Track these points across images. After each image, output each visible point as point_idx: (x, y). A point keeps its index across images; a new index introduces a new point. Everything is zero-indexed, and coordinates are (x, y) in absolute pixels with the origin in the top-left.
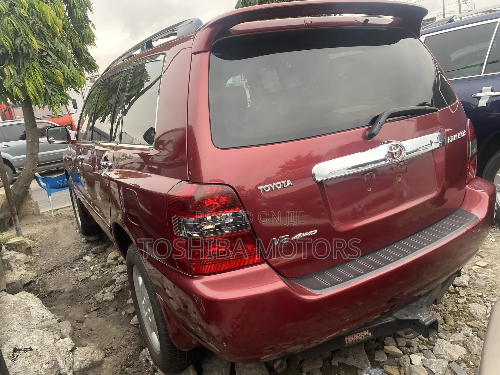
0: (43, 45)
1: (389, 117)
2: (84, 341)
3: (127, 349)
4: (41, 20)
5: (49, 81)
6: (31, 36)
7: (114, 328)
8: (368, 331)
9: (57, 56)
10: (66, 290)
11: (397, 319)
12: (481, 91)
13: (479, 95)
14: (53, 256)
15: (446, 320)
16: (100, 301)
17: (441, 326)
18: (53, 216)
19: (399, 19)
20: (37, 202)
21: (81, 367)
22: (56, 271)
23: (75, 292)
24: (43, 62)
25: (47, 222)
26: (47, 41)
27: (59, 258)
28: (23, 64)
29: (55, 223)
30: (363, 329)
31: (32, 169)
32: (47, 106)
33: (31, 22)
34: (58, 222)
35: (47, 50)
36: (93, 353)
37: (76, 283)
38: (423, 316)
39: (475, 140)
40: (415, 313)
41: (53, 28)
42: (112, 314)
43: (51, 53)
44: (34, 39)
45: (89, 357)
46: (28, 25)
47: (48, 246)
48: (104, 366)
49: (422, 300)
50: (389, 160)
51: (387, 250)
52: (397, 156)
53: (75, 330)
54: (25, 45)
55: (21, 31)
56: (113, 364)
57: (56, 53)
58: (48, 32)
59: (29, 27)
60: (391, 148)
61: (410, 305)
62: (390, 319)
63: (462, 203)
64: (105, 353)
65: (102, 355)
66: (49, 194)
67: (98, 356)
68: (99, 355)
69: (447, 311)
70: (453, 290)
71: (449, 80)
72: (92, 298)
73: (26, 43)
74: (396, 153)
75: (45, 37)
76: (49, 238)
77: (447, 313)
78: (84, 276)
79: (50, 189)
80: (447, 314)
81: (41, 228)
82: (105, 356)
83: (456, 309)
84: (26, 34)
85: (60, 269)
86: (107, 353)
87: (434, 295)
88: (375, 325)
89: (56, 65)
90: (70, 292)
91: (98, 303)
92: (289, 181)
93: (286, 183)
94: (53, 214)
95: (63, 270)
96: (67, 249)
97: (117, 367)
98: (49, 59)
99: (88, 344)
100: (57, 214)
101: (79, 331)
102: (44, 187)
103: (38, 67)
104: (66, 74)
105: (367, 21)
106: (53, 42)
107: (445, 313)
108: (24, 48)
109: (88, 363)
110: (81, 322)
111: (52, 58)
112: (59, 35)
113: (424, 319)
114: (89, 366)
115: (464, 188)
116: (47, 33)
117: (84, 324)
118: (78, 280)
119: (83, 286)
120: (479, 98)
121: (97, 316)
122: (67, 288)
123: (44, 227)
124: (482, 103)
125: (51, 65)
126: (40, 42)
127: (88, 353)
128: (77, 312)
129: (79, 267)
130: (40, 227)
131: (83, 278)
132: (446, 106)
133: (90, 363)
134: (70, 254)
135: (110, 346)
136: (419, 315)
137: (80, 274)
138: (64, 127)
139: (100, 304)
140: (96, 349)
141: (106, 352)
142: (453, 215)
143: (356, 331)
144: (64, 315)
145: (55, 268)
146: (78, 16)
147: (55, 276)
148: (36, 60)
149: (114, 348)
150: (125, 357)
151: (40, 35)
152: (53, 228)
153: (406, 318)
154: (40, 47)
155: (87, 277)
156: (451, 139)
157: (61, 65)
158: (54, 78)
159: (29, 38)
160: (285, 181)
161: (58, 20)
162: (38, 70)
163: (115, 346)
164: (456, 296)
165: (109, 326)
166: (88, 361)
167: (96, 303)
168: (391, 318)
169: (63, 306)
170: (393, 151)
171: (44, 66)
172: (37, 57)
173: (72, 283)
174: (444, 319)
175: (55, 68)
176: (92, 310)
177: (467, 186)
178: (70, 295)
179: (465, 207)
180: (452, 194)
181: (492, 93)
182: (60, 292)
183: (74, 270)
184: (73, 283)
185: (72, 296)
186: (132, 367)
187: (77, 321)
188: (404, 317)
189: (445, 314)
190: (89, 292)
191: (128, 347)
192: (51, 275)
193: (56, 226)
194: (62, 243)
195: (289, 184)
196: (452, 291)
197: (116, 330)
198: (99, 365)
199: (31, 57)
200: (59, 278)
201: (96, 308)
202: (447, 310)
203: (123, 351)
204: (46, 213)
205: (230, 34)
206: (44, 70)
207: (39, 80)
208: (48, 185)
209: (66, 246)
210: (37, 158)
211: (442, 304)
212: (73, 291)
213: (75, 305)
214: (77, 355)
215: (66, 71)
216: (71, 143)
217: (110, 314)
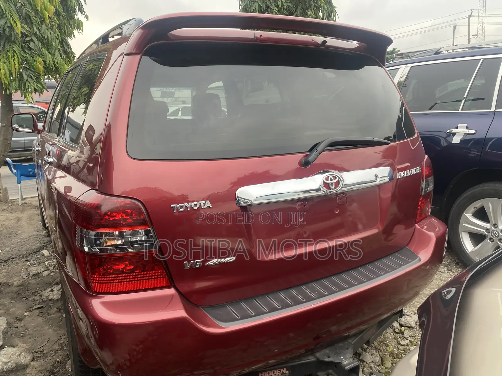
0: (28, 29)
1: (328, 146)
2: (17, 341)
3: (57, 354)
4: (30, 4)
5: (27, 67)
6: (16, 19)
7: (50, 330)
8: (285, 369)
9: (42, 43)
10: (15, 284)
11: (318, 359)
12: (457, 128)
13: (455, 131)
14: (10, 246)
15: (384, 362)
16: (45, 300)
17: (377, 367)
18: (20, 204)
19: (364, 44)
20: (6, 189)
21: (3, 369)
22: (10, 263)
23: (24, 286)
24: (25, 46)
25: (12, 209)
26: (32, 27)
27: (15, 249)
28: (4, 45)
29: (20, 212)
30: (280, 366)
31: (2, 154)
32: (19, 92)
33: (19, 5)
34: (23, 211)
35: (31, 35)
36: (20, 355)
37: (27, 278)
38: (345, 359)
39: (431, 179)
40: (338, 354)
41: (42, 13)
42: (53, 314)
43: (35, 39)
44: (19, 23)
45: (15, 359)
46: (15, 7)
47: (8, 235)
48: (28, 370)
49: (350, 341)
50: (324, 191)
51: (315, 285)
52: (334, 187)
53: (11, 328)
54: (8, 27)
55: (7, 13)
56: (38, 369)
57: (41, 40)
58: (35, 17)
59: (17, 10)
60: (327, 179)
61: (336, 345)
62: (311, 359)
63: (409, 242)
64: (33, 356)
65: (29, 358)
66: (19, 182)
67: (25, 359)
68: (26, 357)
69: (387, 352)
70: (398, 329)
71: (411, 112)
72: (39, 295)
73: (10, 25)
74: (332, 184)
75: (31, 21)
76: (10, 227)
77: (386, 354)
78: (36, 270)
79: (20, 177)
80: (386, 355)
81: (5, 216)
82: (33, 360)
83: (397, 351)
84: (11, 16)
85: (15, 260)
86: (36, 357)
87: (366, 336)
88: (294, 364)
89: (38, 52)
90: (18, 286)
91: (43, 301)
92: (208, 201)
93: (204, 204)
94: (20, 202)
95: (18, 261)
96: (26, 241)
97: (42, 373)
98: (32, 45)
99: (20, 344)
100: (25, 203)
101: (14, 329)
102: (15, 174)
103: (19, 51)
104: (48, 63)
105: (325, 42)
106: (40, 27)
107: (384, 353)
108: (8, 30)
109: (11, 366)
110: (19, 319)
111: (35, 44)
112: (48, 22)
113: (345, 362)
114: (13, 368)
115: (413, 226)
116: (34, 18)
117: (23, 322)
118: (29, 274)
119: (33, 281)
120: (454, 134)
121: (38, 315)
122: (16, 281)
123: (8, 215)
124: (456, 140)
125: (33, 51)
126: (25, 26)
127: (14, 355)
128: (18, 309)
129: (34, 260)
130: (4, 215)
131: (35, 272)
132: (405, 139)
133: (14, 365)
134: (28, 246)
135: (41, 349)
136: (342, 357)
137: (33, 268)
138: (31, 116)
139: (45, 302)
140: (24, 351)
141: (35, 355)
142: (397, 254)
143: (272, 368)
144: (4, 310)
145: (10, 259)
146: (71, 4)
147: (7, 268)
148: (18, 43)
149: (44, 352)
150: (52, 363)
151: (26, 20)
152: (17, 217)
153: (327, 359)
154: (24, 31)
155: (39, 272)
156: (401, 175)
157: (44, 52)
158: (34, 65)
159: (13, 20)
160: (204, 202)
161: (49, 6)
162: (18, 54)
163: (45, 350)
164: (400, 336)
165: (47, 327)
166: (12, 363)
167: (41, 301)
168: (313, 357)
169: (7, 300)
170: (329, 182)
171: (26, 51)
172: (19, 41)
173: (22, 277)
174: (382, 361)
175: (37, 54)
176: (34, 308)
177: (417, 225)
178: (18, 288)
179: (412, 248)
180: (400, 231)
181: (467, 131)
182: (8, 285)
183: (28, 263)
184: (24, 276)
185: (19, 291)
186: (56, 374)
187: (16, 318)
188: (326, 358)
189: (384, 354)
190: (38, 289)
191: (59, 352)
192: (4, 266)
193: (21, 215)
194: (23, 233)
195: (208, 205)
196: (397, 331)
197: (52, 333)
198: (24, 369)
199: (12, 40)
200: (10, 270)
201: (38, 306)
202: (387, 350)
203: (53, 356)
204: (14, 200)
205: (168, 38)
206: (25, 55)
207: (15, 64)
208: (19, 172)
209: (25, 238)
210: (10, 143)
211: (384, 343)
212: (22, 285)
213: (19, 300)
214: (2, 356)
215: (48, 59)
216: (37, 132)
217: (51, 315)
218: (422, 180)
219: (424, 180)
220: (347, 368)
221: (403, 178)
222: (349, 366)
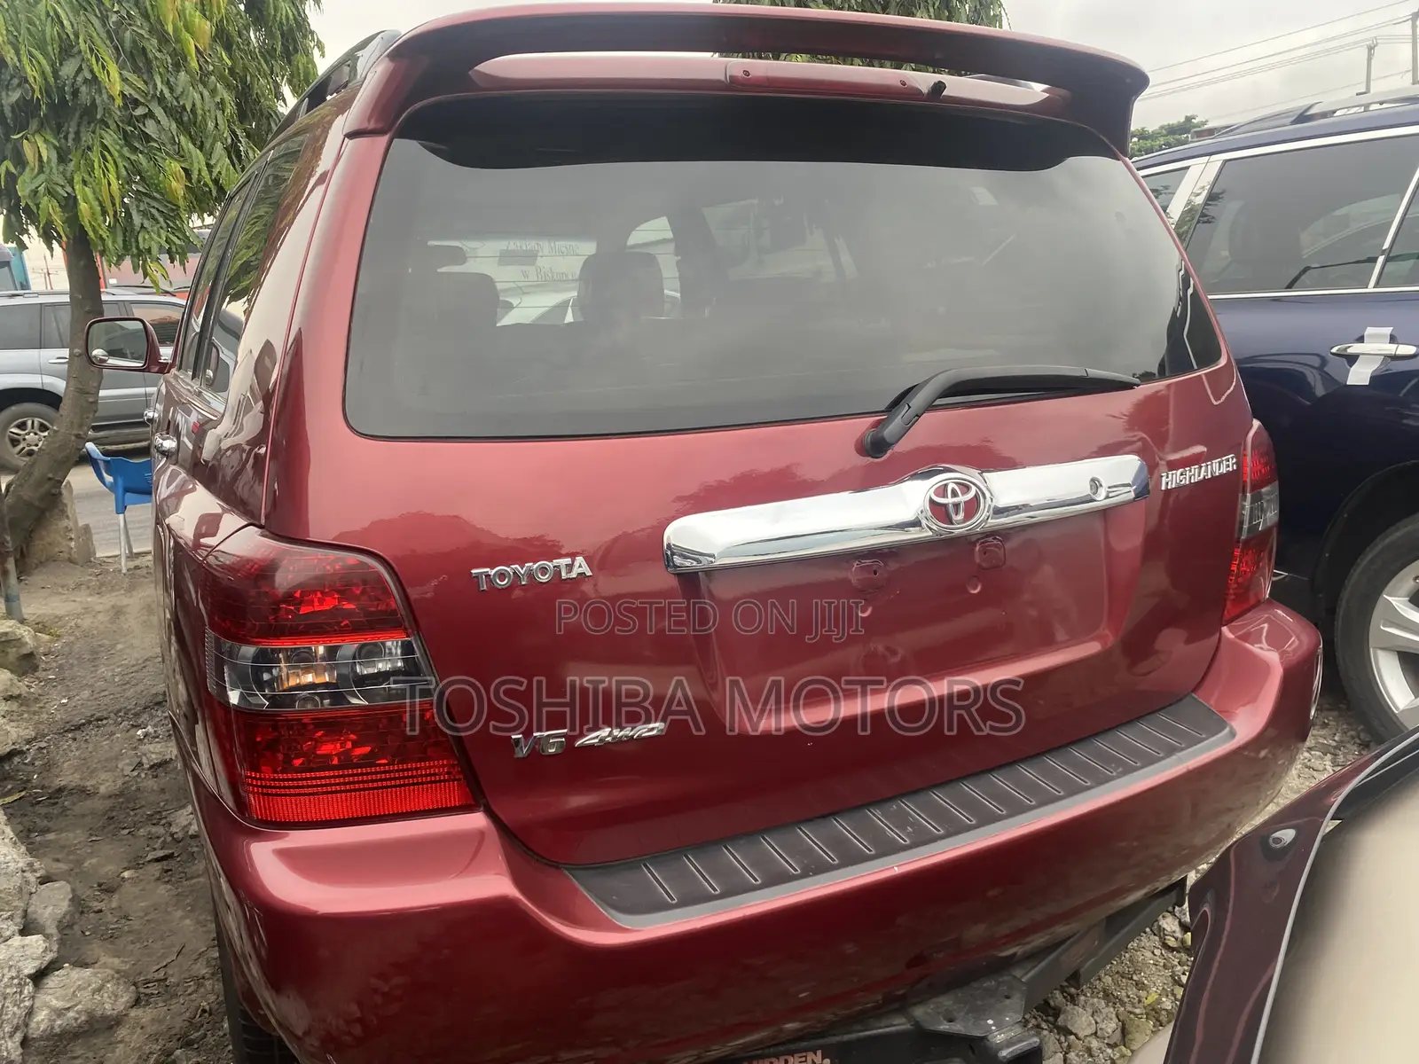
0: (141, 85)
1: (946, 394)
2: (96, 949)
3: (202, 990)
4: (146, 16)
5: (141, 189)
6: (106, 58)
7: (188, 922)
8: (819, 1053)
9: (180, 122)
10: (102, 789)
11: (917, 1024)
12: (1361, 340)
13: (1355, 348)
14: (92, 686)
15: (1130, 1036)
16: (180, 835)
17: (1109, 1051)
18: (124, 571)
19: (1062, 92)
20: (87, 529)
21: (53, 1028)
22: (91, 731)
23: (125, 798)
24: (134, 136)
25: (102, 585)
26: (152, 78)
27: (106, 693)
28: (77, 133)
29: (122, 592)
30: (804, 1044)
31: (75, 432)
33: (114, 18)
34: (131, 588)
35: (149, 101)
36: (99, 990)
37: (135, 773)
38: (1000, 1026)
39: (1270, 491)
40: (979, 1013)
41: (178, 40)
42: (199, 876)
43: (159, 112)
44: (113, 68)
45: (85, 1001)
46: (104, 25)
47: (87, 656)
48: (122, 1032)
49: (1018, 973)
50: (931, 529)
51: (908, 806)
52: (961, 516)
53: (82, 912)
54: (86, 81)
55: (81, 40)
56: (149, 1030)
57: (175, 113)
58: (160, 51)
59: (108, 32)
60: (942, 491)
61: (975, 985)
62: (899, 1024)
63: (1203, 679)
64: (139, 993)
65: (126, 998)
66: (121, 509)
67: (113, 1000)
68: (116, 996)
69: (1141, 1005)
70: (1176, 939)
71: (1210, 297)
72: (163, 821)
73: (89, 76)
74: (957, 506)
75: (148, 62)
76: (95, 632)
77: (1138, 1011)
78: (160, 753)
79: (124, 495)
80: (1136, 1015)
81: (81, 602)
82: (137, 1002)
83: (1168, 1003)
84: (91, 50)
85: (104, 726)
86: (146, 995)
87: (1070, 958)
88: (846, 1038)
89: (169, 146)
90: (110, 797)
91: (174, 838)
92: (580, 559)
93: (570, 567)
94: (124, 565)
95: (112, 728)
96: (136, 672)
97: (157, 1040)
98: (150, 128)
99: (103, 959)
100: (137, 568)
101: (92, 915)
102: (112, 488)
103: (118, 147)
104: (195, 176)
105: (940, 86)
106: (172, 79)
107: (1131, 1009)
108: (84, 89)
109: (76, 1019)
110: (108, 889)
111: (160, 126)
112: (194, 64)
113: (999, 1038)
114: (80, 1027)
115: (1213, 634)
116: (158, 55)
117: (116, 896)
118: (140, 764)
119: (149, 782)
120: (1352, 359)
121: (158, 879)
122: (106, 784)
123: (89, 599)
124: (1359, 376)
125: (156, 145)
126: (132, 77)
127: (84, 989)
128: (106, 860)
129: (155, 726)
130: (78, 599)
131: (155, 758)
132: (1191, 369)
133: (83, 1018)
134: (140, 687)
135: (161, 975)
136: (990, 1022)
137: (151, 747)
139: (180, 842)
140: (113, 978)
141: (142, 990)
142: (1162, 717)
143: (781, 1048)
144: (70, 861)
145: (90, 722)
146: (279, 15)
147: (84, 746)
148: (113, 126)
149: (167, 983)
150: (188, 1014)
151: (136, 59)
152: (113, 607)
153: (945, 1027)
154: (128, 91)
155: (168, 757)
156: (1172, 480)
157: (185, 147)
158: (160, 182)
159: (97, 61)
160: (568, 560)
161: (197, 20)
162: (116, 154)
163: (172, 976)
164: (1180, 959)
165: (179, 913)
166: (78, 1012)
167: (169, 839)
168: (903, 1020)
169: (76, 836)
170: (949, 500)
171: (136, 145)
172: (117, 119)
173: (122, 770)
174: (1124, 1032)
175: (167, 154)
176: (150, 857)
177: (1225, 629)
178: (109, 803)
179: (1210, 698)
180: (1174, 646)
181: (1391, 349)
182: (83, 793)
183: (139, 732)
184: (127, 771)
185: (112, 809)
186: (196, 1046)
187: (100, 885)
188: (940, 1024)
189: (1131, 1013)
190: (162, 804)
191: (207, 983)
192: (75, 739)
193: (125, 601)
194: (128, 651)
195: (580, 570)
196: (1172, 942)
197: (192, 928)
198: (111, 1027)
199: (98, 117)
200: (91, 753)
201: (161, 853)
202: (1140, 1001)
203: (190, 994)
204: (110, 560)
206: (133, 157)
207: (109, 184)
208: (120, 482)
209: (133, 662)
210: (95, 402)
211: (1131, 979)
212: (121, 794)
213: (110, 835)
214: (50, 991)
215: (196, 165)
216: (156, 369)
217: (192, 878)
218: (1240, 495)
219: (1249, 495)
220: (1004, 1053)
221: (1179, 488)
222: (1011, 1050)
